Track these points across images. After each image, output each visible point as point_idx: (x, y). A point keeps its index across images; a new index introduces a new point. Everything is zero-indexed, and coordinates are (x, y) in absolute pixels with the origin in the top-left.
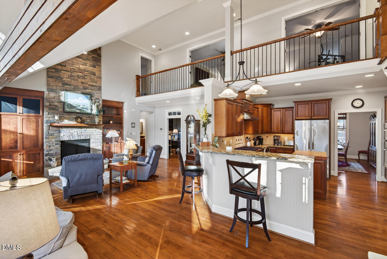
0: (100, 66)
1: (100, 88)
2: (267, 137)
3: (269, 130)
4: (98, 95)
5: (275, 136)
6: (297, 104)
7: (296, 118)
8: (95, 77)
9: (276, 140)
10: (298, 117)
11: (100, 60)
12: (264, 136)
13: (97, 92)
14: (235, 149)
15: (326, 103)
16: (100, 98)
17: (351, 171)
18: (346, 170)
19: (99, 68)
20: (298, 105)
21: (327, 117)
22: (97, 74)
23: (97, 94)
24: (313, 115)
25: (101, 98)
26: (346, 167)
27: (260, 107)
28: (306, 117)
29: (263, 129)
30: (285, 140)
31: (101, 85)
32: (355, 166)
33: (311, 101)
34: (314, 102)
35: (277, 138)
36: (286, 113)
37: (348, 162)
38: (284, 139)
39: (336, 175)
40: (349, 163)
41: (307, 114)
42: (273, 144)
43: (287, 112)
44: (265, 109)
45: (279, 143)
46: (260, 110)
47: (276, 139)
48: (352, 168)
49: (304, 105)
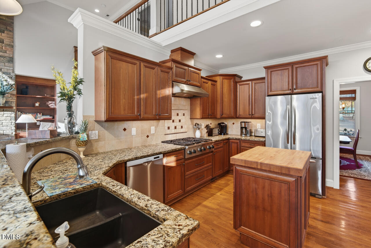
0: (12, 31)
1: (11, 60)
2: (233, 124)
3: (232, 114)
4: (8, 68)
5: (242, 122)
6: (269, 71)
7: (268, 93)
8: (3, 45)
9: (243, 128)
10: (271, 91)
11: (13, 23)
12: (229, 123)
13: (6, 64)
14: (162, 142)
15: (317, 64)
16: (11, 71)
17: (363, 177)
18: (356, 176)
19: (11, 33)
20: (271, 72)
21: (319, 89)
22: (6, 41)
23: (6, 67)
24: (294, 87)
25: (13, 72)
26: (355, 169)
27: (218, 79)
28: (283, 91)
29: (222, 111)
30: (258, 128)
31: (13, 56)
32: (369, 168)
33: (292, 64)
34: (297, 66)
35: (245, 125)
36: (256, 87)
37: (358, 161)
38: (256, 126)
39: (336, 186)
40: (360, 162)
41: (286, 86)
42: (240, 134)
43: (258, 86)
44: (226, 82)
45: (248, 133)
46: (219, 84)
47: (243, 126)
48: (365, 171)
49: (280, 71)
